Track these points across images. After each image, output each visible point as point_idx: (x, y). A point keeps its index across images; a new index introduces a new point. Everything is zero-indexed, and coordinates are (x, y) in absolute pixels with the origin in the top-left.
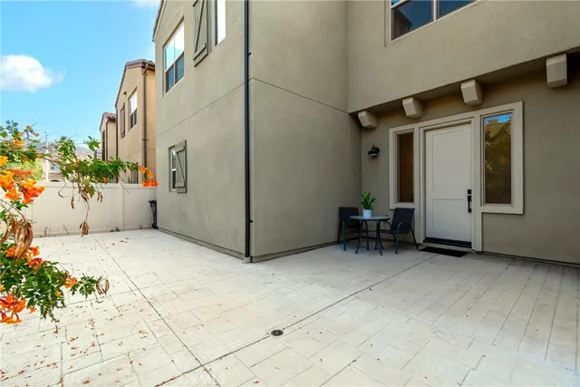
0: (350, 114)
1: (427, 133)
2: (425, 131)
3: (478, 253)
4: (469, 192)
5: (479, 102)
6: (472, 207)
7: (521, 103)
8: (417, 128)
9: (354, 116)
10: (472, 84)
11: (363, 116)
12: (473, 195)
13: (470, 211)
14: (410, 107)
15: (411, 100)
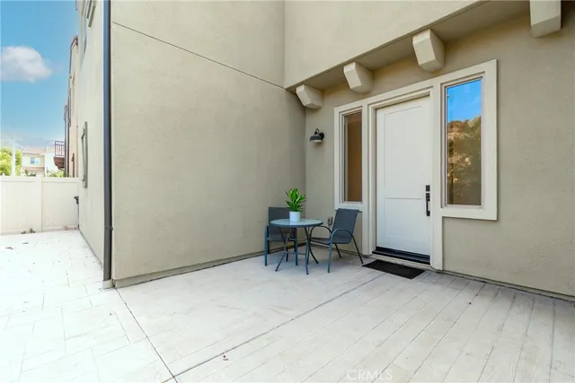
0: (288, 90)
1: (379, 111)
2: (376, 109)
3: (439, 272)
4: (428, 188)
5: (438, 65)
6: (431, 209)
7: (495, 60)
8: (365, 105)
9: (292, 91)
10: (427, 35)
11: (301, 90)
12: (431, 192)
13: (428, 214)
14: (353, 76)
15: (353, 66)
